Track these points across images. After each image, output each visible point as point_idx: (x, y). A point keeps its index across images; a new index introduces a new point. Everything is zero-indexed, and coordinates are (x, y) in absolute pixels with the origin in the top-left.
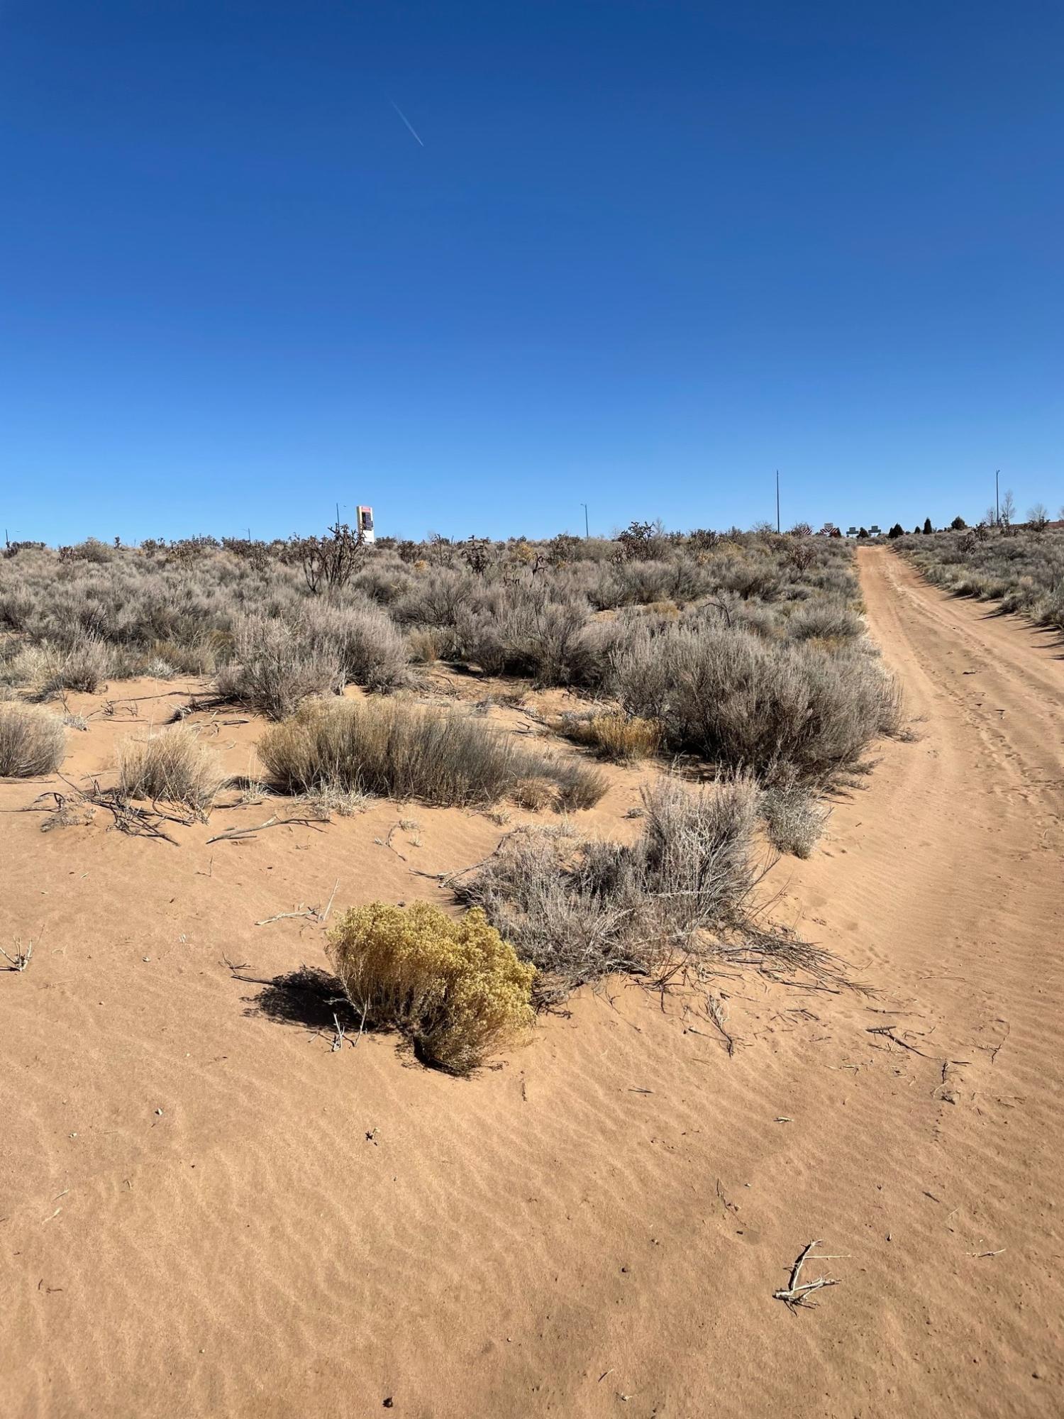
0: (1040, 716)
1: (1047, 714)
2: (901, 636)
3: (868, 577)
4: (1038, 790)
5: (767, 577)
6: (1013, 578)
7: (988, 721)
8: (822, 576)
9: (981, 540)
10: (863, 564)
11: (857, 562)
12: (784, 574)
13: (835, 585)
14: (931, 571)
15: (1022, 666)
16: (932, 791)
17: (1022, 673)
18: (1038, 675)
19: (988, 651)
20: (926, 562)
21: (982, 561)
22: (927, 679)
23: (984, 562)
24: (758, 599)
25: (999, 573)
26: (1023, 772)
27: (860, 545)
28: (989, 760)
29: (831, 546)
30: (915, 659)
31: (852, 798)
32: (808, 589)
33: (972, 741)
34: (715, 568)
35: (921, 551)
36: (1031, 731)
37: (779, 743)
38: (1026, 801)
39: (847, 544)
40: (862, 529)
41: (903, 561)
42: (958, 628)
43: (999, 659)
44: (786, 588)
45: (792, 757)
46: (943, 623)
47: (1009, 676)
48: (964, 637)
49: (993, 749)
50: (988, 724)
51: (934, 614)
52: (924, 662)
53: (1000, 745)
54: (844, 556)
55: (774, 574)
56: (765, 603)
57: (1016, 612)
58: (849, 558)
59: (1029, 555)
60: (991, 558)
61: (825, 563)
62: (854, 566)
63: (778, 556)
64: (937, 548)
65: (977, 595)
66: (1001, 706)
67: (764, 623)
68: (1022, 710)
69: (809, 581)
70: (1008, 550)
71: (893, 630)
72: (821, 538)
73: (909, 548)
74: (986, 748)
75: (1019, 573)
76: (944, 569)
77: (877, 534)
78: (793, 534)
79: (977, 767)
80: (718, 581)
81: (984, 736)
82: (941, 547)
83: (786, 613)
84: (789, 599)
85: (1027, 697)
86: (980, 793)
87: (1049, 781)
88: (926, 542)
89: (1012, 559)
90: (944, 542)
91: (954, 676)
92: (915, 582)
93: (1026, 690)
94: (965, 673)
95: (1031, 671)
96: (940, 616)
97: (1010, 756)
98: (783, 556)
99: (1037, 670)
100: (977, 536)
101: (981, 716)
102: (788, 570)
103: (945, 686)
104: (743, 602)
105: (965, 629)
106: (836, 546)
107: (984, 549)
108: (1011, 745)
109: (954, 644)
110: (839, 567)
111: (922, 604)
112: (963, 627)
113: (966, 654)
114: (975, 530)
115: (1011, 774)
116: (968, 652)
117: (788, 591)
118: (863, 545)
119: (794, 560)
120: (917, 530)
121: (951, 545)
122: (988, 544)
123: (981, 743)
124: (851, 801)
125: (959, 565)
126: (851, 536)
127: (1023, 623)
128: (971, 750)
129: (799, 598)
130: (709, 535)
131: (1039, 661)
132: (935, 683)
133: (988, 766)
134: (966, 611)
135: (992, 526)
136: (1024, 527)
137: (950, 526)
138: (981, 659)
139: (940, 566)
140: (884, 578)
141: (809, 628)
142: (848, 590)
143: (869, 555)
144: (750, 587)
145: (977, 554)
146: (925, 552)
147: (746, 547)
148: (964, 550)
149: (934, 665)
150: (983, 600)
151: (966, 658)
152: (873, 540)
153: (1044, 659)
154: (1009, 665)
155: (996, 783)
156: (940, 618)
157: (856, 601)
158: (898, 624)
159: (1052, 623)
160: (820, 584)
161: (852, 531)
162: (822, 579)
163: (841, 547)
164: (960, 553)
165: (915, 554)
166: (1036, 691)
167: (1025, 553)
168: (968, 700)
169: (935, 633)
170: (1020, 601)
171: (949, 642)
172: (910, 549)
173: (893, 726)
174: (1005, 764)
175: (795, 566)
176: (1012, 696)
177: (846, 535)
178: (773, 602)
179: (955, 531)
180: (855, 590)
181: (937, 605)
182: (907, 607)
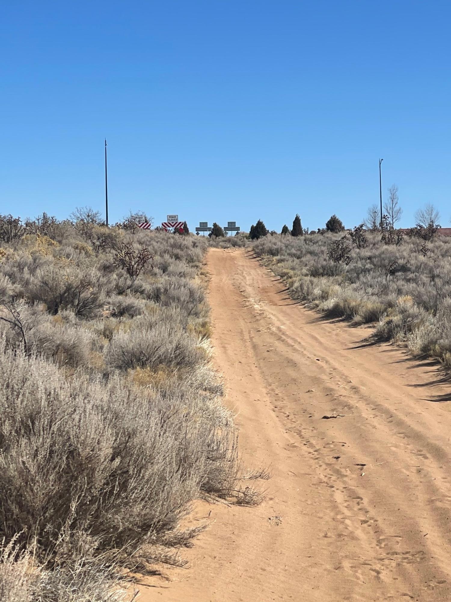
0: (405, 471)
1: (414, 470)
2: (254, 368)
3: (220, 289)
4: (394, 564)
5: (85, 284)
6: (392, 297)
7: (345, 479)
8: (160, 286)
9: (359, 247)
10: (214, 272)
11: (207, 269)
12: (109, 282)
13: (173, 299)
14: (296, 285)
15: (392, 409)
16: (268, 569)
17: (390, 417)
18: (408, 420)
19: (355, 389)
20: (291, 273)
21: (358, 274)
22: (279, 424)
23: (361, 276)
24: (71, 314)
25: (376, 290)
26: (379, 542)
27: (211, 246)
28: (341, 527)
29: (174, 246)
30: (268, 399)
31: (167, 579)
32: (140, 302)
33: (324, 504)
34: (15, 269)
35: (287, 257)
36: (393, 491)
37: (74, 506)
38: (378, 578)
39: (194, 245)
40: (215, 225)
41: (265, 270)
42: (323, 359)
43: (366, 400)
44: (110, 300)
45: (90, 526)
46: (305, 352)
47: (376, 422)
48: (328, 370)
49: (347, 513)
50: (344, 482)
51: (295, 341)
52: (279, 404)
53: (355, 509)
54: (191, 260)
55: (94, 280)
56: (81, 319)
57: (392, 341)
58: (198, 264)
59: (413, 268)
60: (369, 271)
61: (164, 269)
62: (202, 274)
63: (101, 256)
64: (305, 255)
65: (349, 318)
66: (362, 459)
67: (74, 346)
68: (385, 464)
69: (142, 292)
70: (390, 261)
71: (243, 361)
72: (162, 234)
73: (272, 253)
74: (339, 512)
75: (399, 292)
76: (312, 282)
77: (234, 233)
78: (125, 227)
79: (326, 536)
80: (18, 287)
81: (339, 497)
82: (311, 253)
83: (108, 334)
84: (114, 315)
85: (393, 449)
86: (325, 570)
87: (407, 553)
88: (293, 247)
89: (393, 273)
90: (315, 248)
91: (312, 422)
92: (277, 298)
93: (394, 440)
94: (325, 417)
95: (401, 416)
96: (303, 344)
97: (365, 522)
98: (109, 256)
99: (408, 414)
100: (354, 241)
101: (338, 472)
102: (115, 276)
103: (299, 434)
104: (51, 317)
105: (332, 361)
106: (180, 247)
107: (362, 259)
108: (369, 508)
109: (316, 380)
110: (182, 275)
111: (282, 327)
112: (328, 359)
113: (329, 393)
114: (351, 234)
115: (365, 544)
116: (331, 390)
117: (114, 304)
118: (216, 246)
119: (123, 262)
120: (285, 230)
121: (322, 252)
122: (366, 252)
123: (334, 507)
124: (166, 583)
125: (331, 278)
126: (201, 233)
127: (399, 355)
128: (321, 515)
129: (127, 315)
130: (10, 222)
131: (412, 403)
132: (288, 430)
133: (340, 535)
134: (334, 337)
135: (374, 230)
136: (411, 232)
137: (325, 227)
138: (346, 399)
139: (308, 278)
140: (240, 292)
141: (133, 355)
142: (191, 306)
143: (223, 260)
144: (61, 296)
145: (352, 265)
146: (291, 259)
147: (60, 242)
148: (337, 259)
149: (289, 407)
150: (356, 325)
151: (329, 397)
152: (229, 240)
153: (419, 400)
154: (377, 408)
155: (346, 556)
156: (302, 347)
157: (200, 320)
158: (251, 352)
159: (431, 356)
160: (156, 296)
161: (203, 227)
162: (158, 290)
163: (187, 248)
164: (332, 263)
165: (279, 261)
166: (406, 440)
167: (409, 265)
168: (325, 451)
169: (294, 365)
170: (397, 326)
171: (310, 377)
172: (274, 254)
173: (226, 485)
174: (359, 533)
175: (124, 272)
176: (377, 446)
177: (195, 232)
178: (92, 318)
179: (329, 234)
180: (200, 306)
181: (301, 328)
182: (263, 330)
